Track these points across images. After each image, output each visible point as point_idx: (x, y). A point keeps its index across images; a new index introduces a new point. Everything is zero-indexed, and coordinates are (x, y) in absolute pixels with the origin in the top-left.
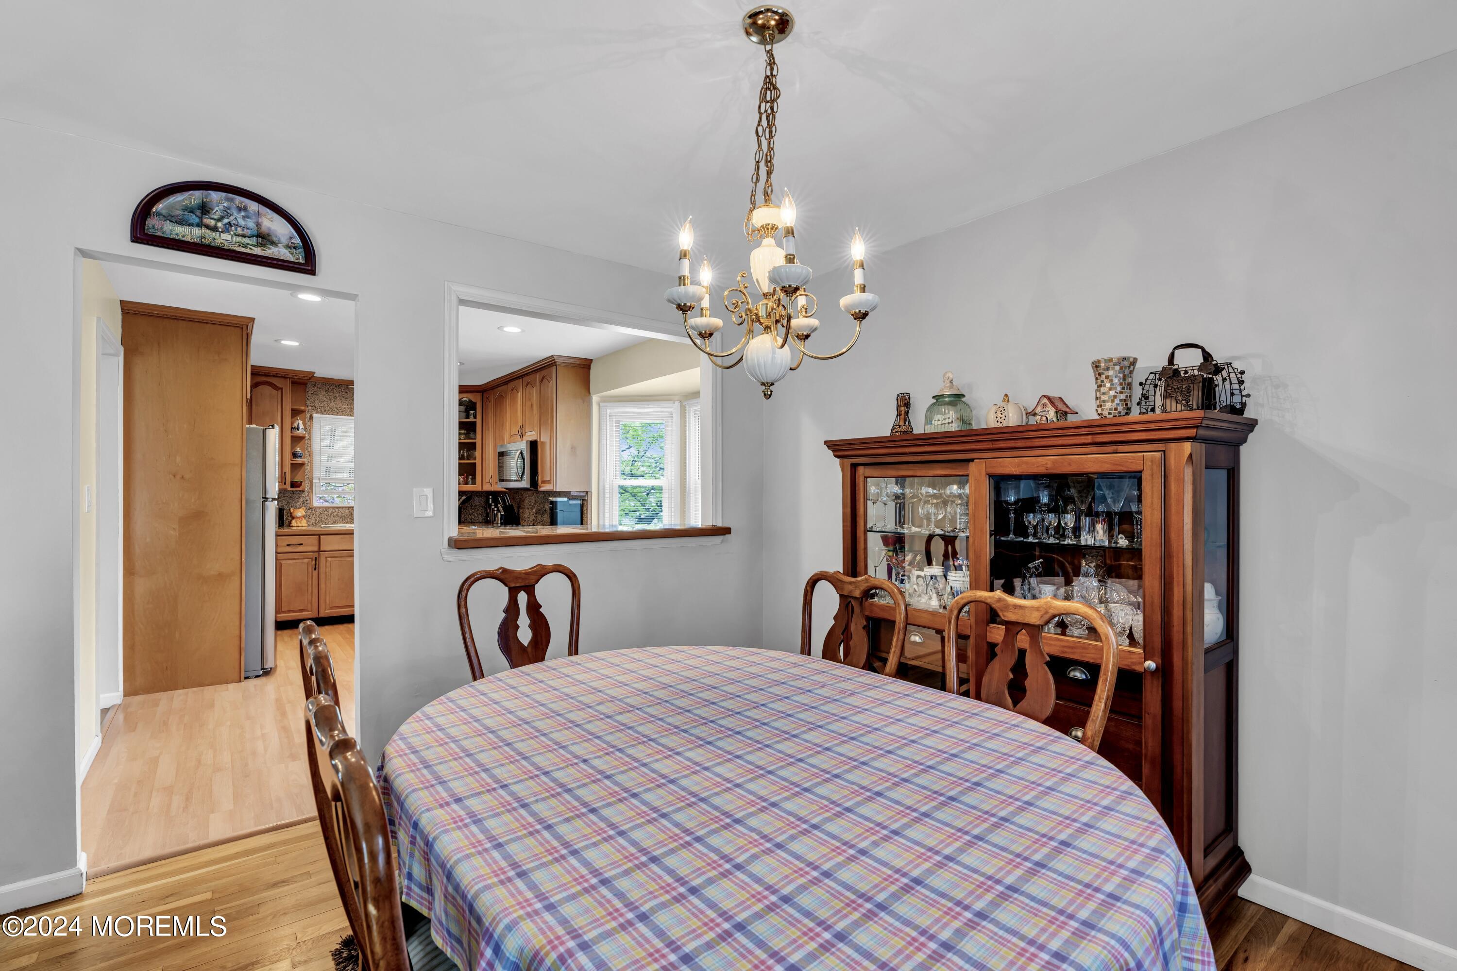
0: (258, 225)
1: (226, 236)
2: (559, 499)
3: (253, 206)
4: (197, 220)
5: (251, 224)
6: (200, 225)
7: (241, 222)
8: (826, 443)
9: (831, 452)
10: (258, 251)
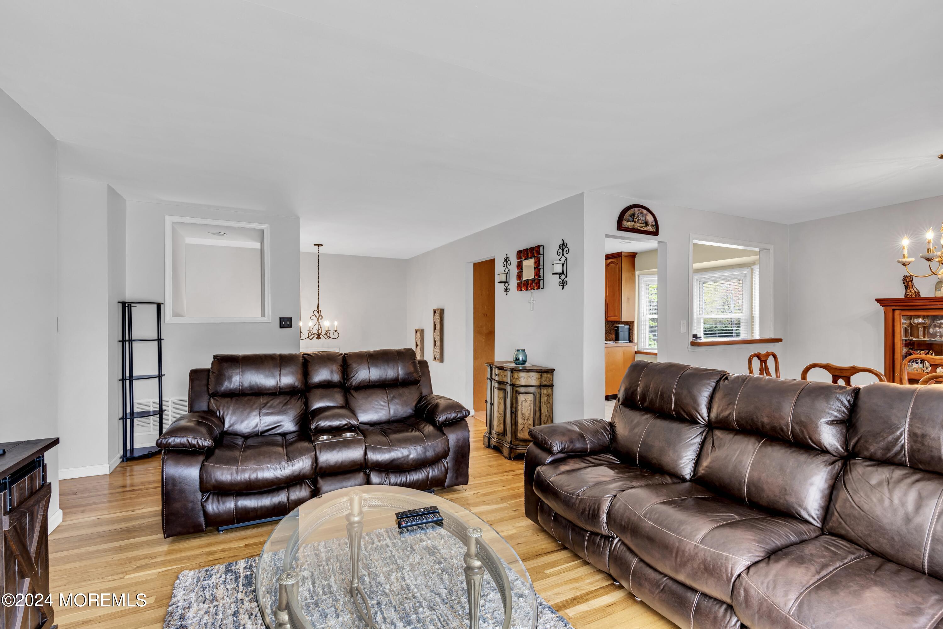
0: (646, 218)
1: (638, 224)
2: (620, 325)
3: (645, 211)
4: (632, 219)
5: (644, 219)
6: (633, 221)
7: (641, 218)
8: (876, 300)
9: (879, 304)
10: (645, 229)
